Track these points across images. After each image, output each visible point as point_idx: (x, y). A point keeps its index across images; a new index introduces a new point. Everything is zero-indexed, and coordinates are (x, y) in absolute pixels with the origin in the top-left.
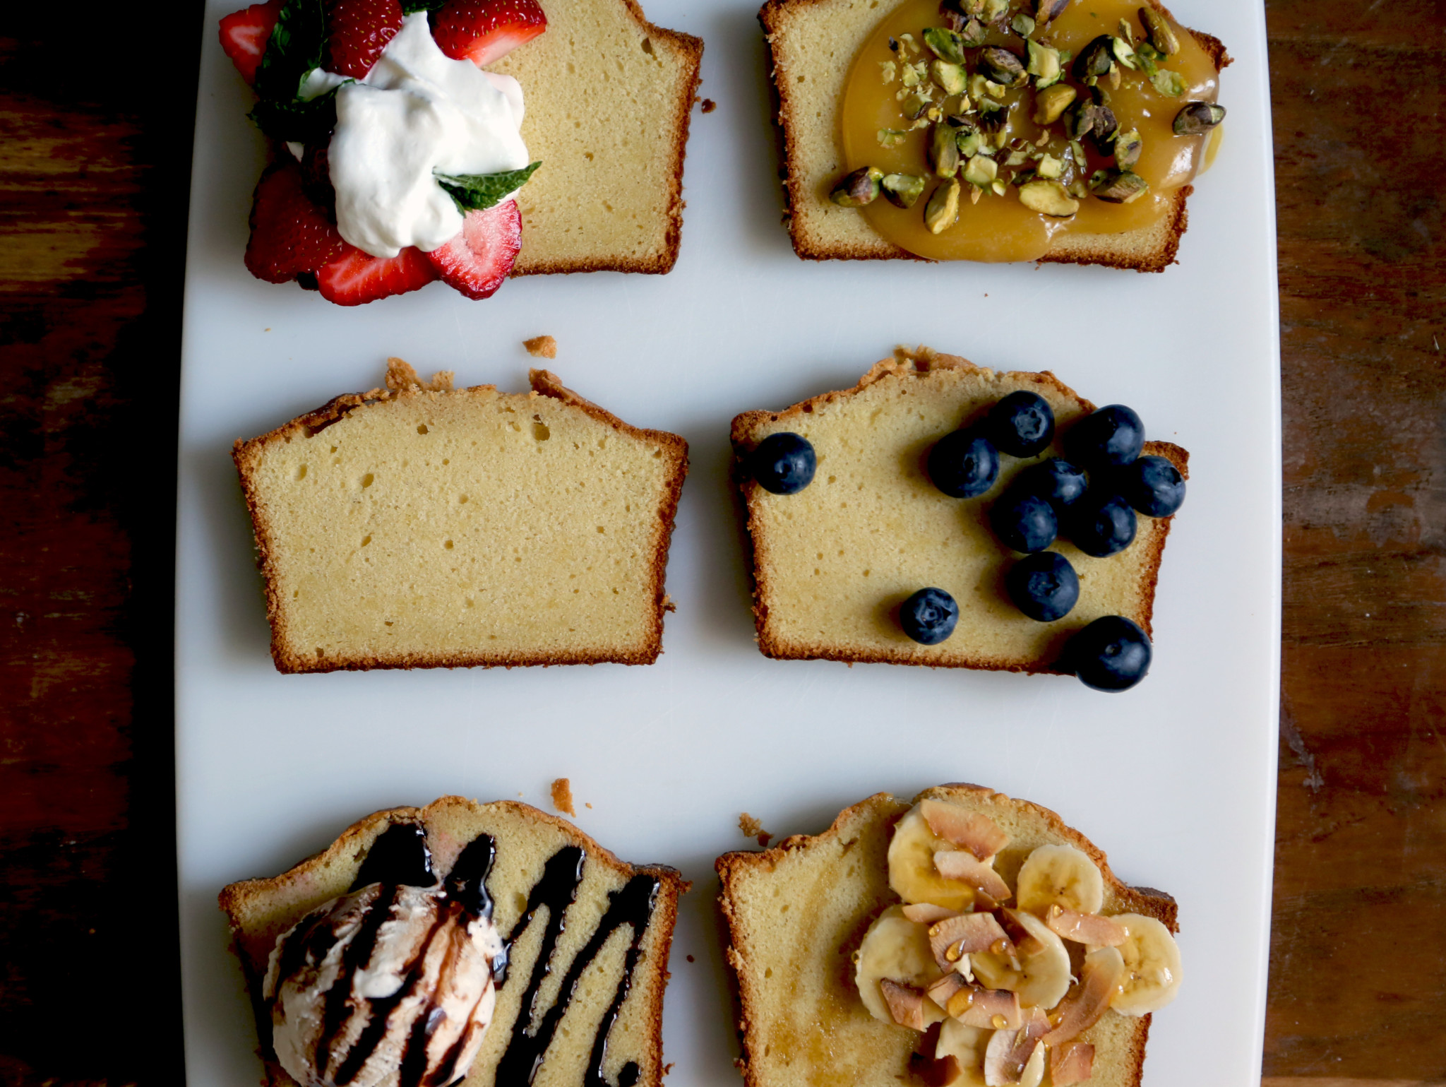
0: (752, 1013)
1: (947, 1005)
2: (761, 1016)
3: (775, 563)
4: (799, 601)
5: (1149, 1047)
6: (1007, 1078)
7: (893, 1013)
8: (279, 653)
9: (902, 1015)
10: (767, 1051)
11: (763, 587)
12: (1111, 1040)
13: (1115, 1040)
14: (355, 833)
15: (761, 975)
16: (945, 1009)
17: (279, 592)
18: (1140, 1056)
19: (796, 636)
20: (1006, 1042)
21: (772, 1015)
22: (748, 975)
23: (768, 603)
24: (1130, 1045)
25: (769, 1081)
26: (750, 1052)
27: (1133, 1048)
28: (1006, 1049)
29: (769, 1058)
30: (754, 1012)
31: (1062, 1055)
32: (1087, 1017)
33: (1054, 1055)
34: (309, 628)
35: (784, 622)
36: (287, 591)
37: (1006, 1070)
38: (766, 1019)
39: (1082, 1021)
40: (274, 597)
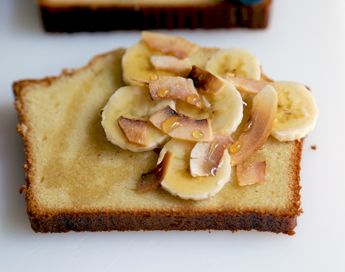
0: (32, 159)
1: (162, 126)
2: (38, 160)
5: (302, 164)
6: (206, 171)
7: (127, 135)
9: (133, 136)
10: (43, 180)
12: (277, 161)
13: (279, 161)
15: (39, 139)
16: (160, 129)
18: (297, 169)
20: (204, 150)
21: (45, 159)
22: (31, 140)
24: (289, 162)
25: (43, 195)
26: (30, 181)
27: (291, 164)
28: (204, 154)
29: (43, 183)
30: (34, 158)
31: (244, 168)
32: (258, 140)
33: (239, 168)
37: (205, 167)
38: (42, 162)
39: (254, 143)
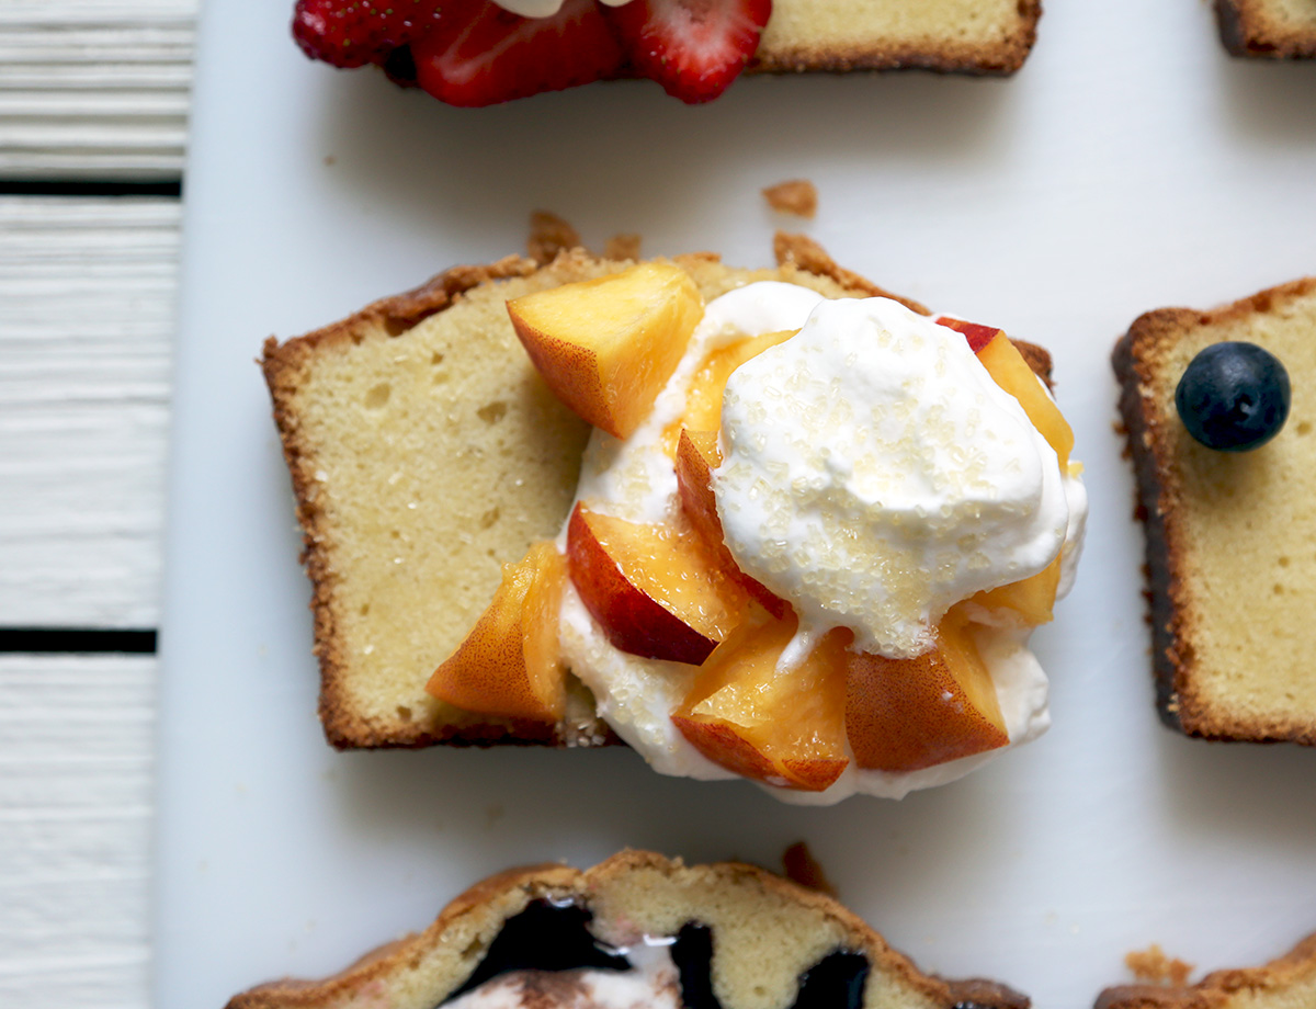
3: (1206, 571)
4: (1249, 640)
8: (331, 712)
11: (1183, 613)
14: (466, 911)
17: (334, 606)
19: (1244, 703)
23: (1195, 641)
34: (386, 671)
35: (1222, 677)
36: (348, 604)
40: (327, 615)
